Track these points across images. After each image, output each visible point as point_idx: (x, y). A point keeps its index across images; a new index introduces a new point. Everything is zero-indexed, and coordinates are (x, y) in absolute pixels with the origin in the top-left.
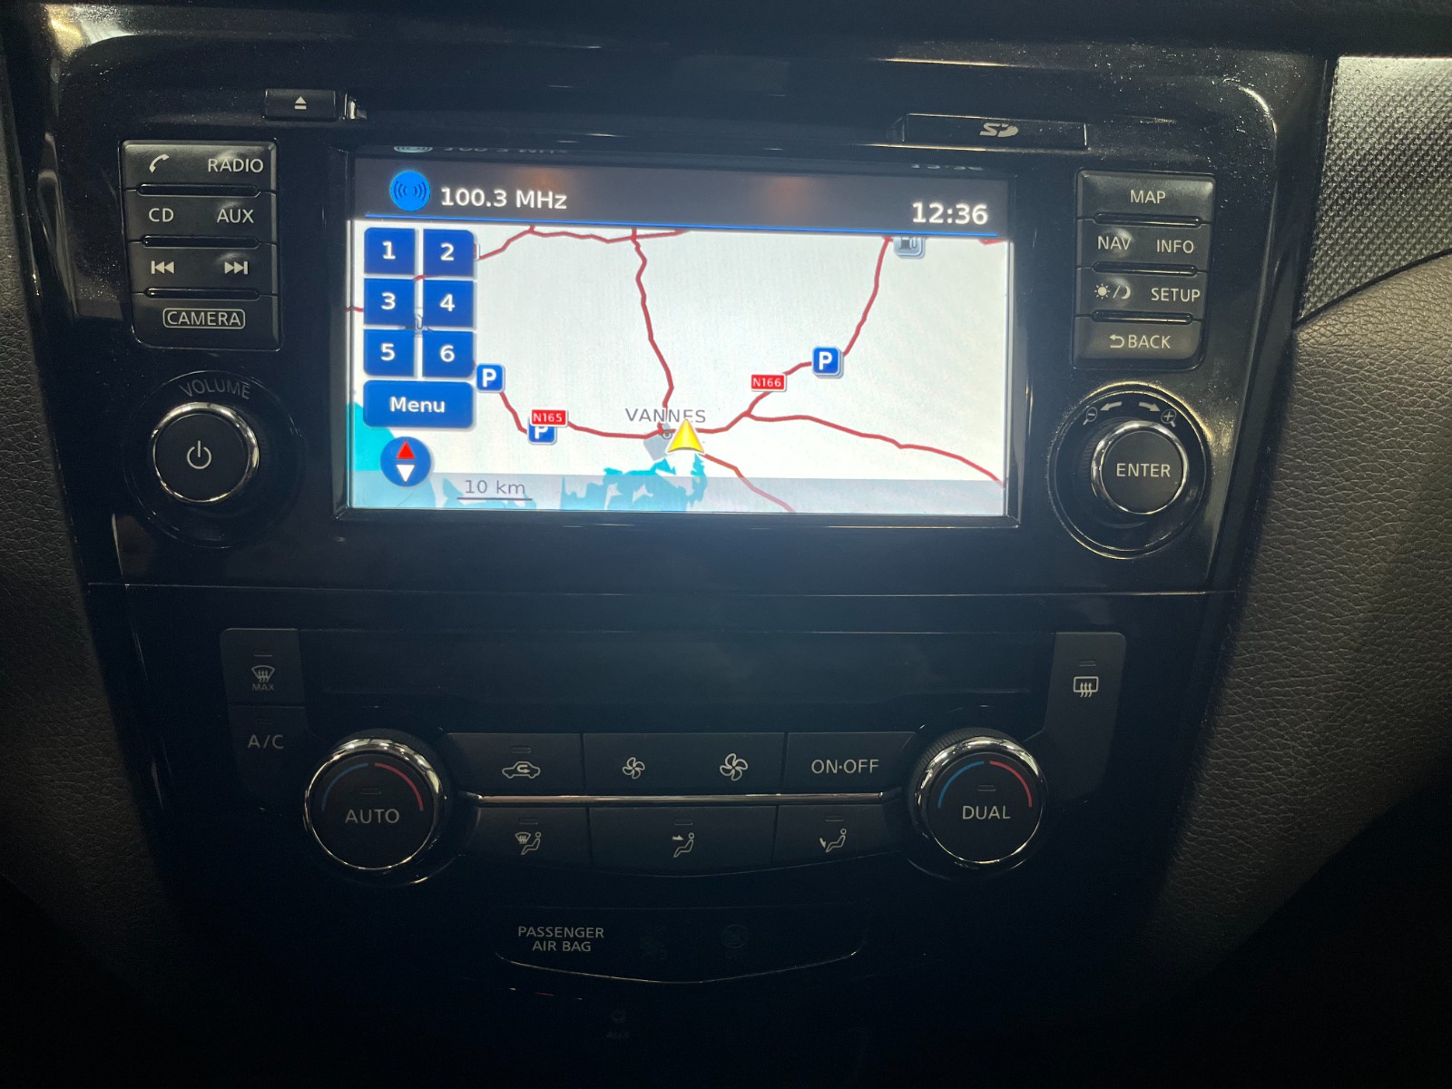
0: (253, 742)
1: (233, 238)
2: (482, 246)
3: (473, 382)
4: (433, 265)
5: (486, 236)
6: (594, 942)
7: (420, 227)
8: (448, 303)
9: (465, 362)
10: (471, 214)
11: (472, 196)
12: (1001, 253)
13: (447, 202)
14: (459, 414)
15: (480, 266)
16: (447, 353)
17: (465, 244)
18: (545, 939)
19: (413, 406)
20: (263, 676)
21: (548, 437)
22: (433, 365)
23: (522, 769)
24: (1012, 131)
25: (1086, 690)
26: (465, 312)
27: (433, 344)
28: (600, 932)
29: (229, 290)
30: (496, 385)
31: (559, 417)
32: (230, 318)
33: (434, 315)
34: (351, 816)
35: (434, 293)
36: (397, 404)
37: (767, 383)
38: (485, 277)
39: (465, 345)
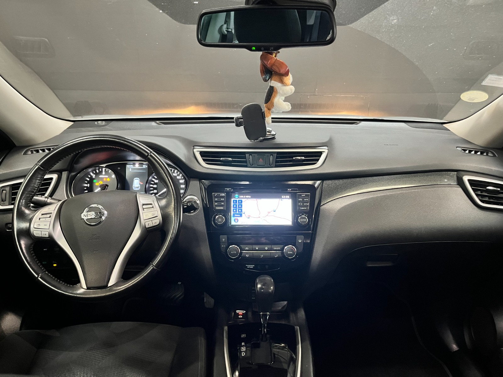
0: (222, 246)
1: (222, 201)
2: (243, 201)
3: (242, 213)
4: (239, 203)
5: (243, 200)
6: (253, 267)
7: (238, 200)
8: (240, 206)
9: (241, 211)
10: (242, 198)
11: (242, 197)
12: (291, 200)
13: (240, 197)
14: (241, 216)
15: (243, 203)
16: (240, 211)
17: (241, 201)
18: (249, 266)
19: (237, 215)
20: (224, 240)
21: (249, 218)
22: (239, 212)
23: (247, 248)
24: (291, 190)
25: (300, 241)
26: (241, 207)
27: (239, 210)
28: (254, 266)
29: (222, 206)
30: (244, 213)
31: (250, 216)
32: (222, 208)
33: (239, 207)
34: (232, 252)
35: (239, 205)
36: (236, 215)
37: (269, 213)
38: (243, 204)
39: (241, 210)
